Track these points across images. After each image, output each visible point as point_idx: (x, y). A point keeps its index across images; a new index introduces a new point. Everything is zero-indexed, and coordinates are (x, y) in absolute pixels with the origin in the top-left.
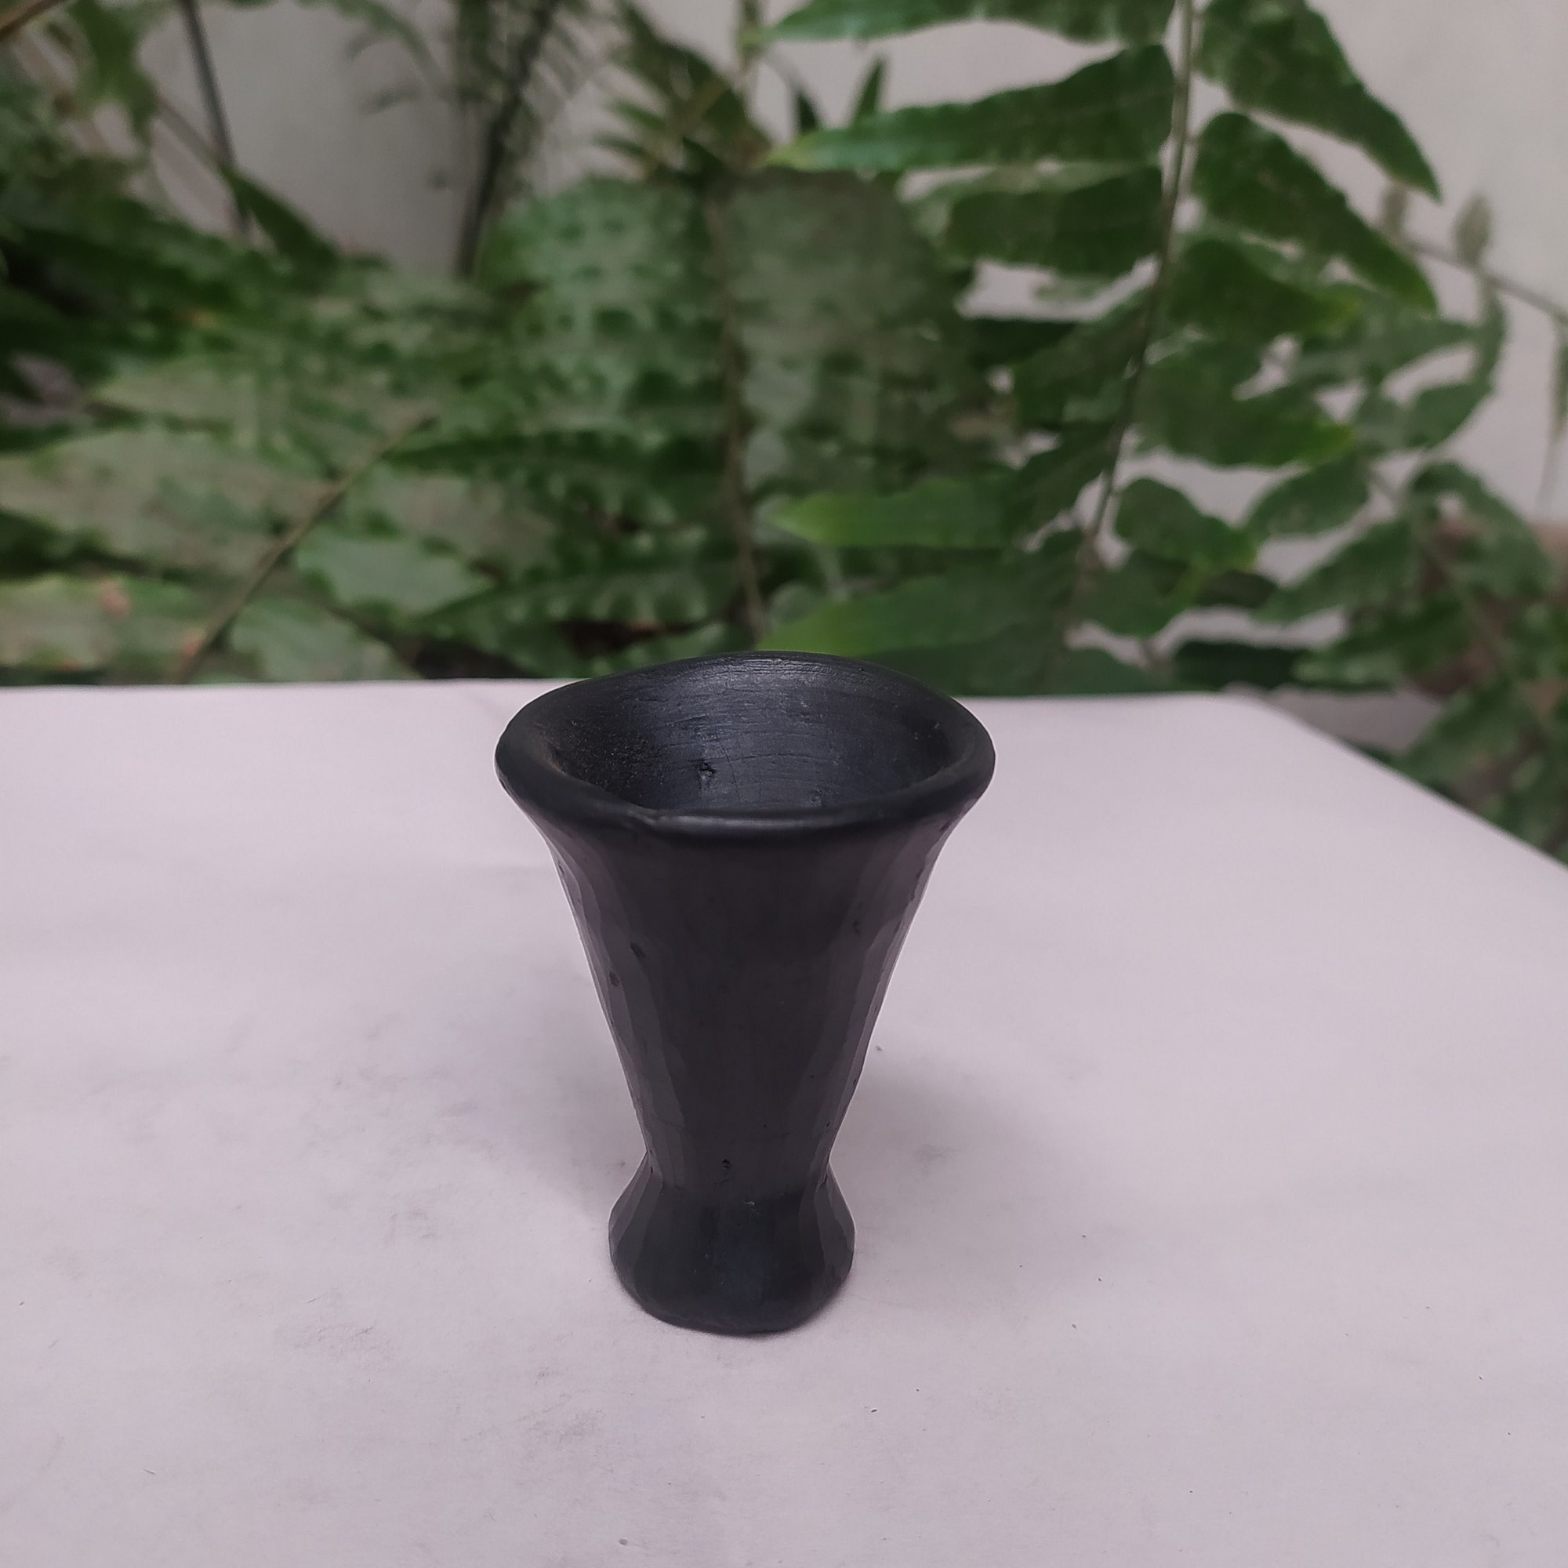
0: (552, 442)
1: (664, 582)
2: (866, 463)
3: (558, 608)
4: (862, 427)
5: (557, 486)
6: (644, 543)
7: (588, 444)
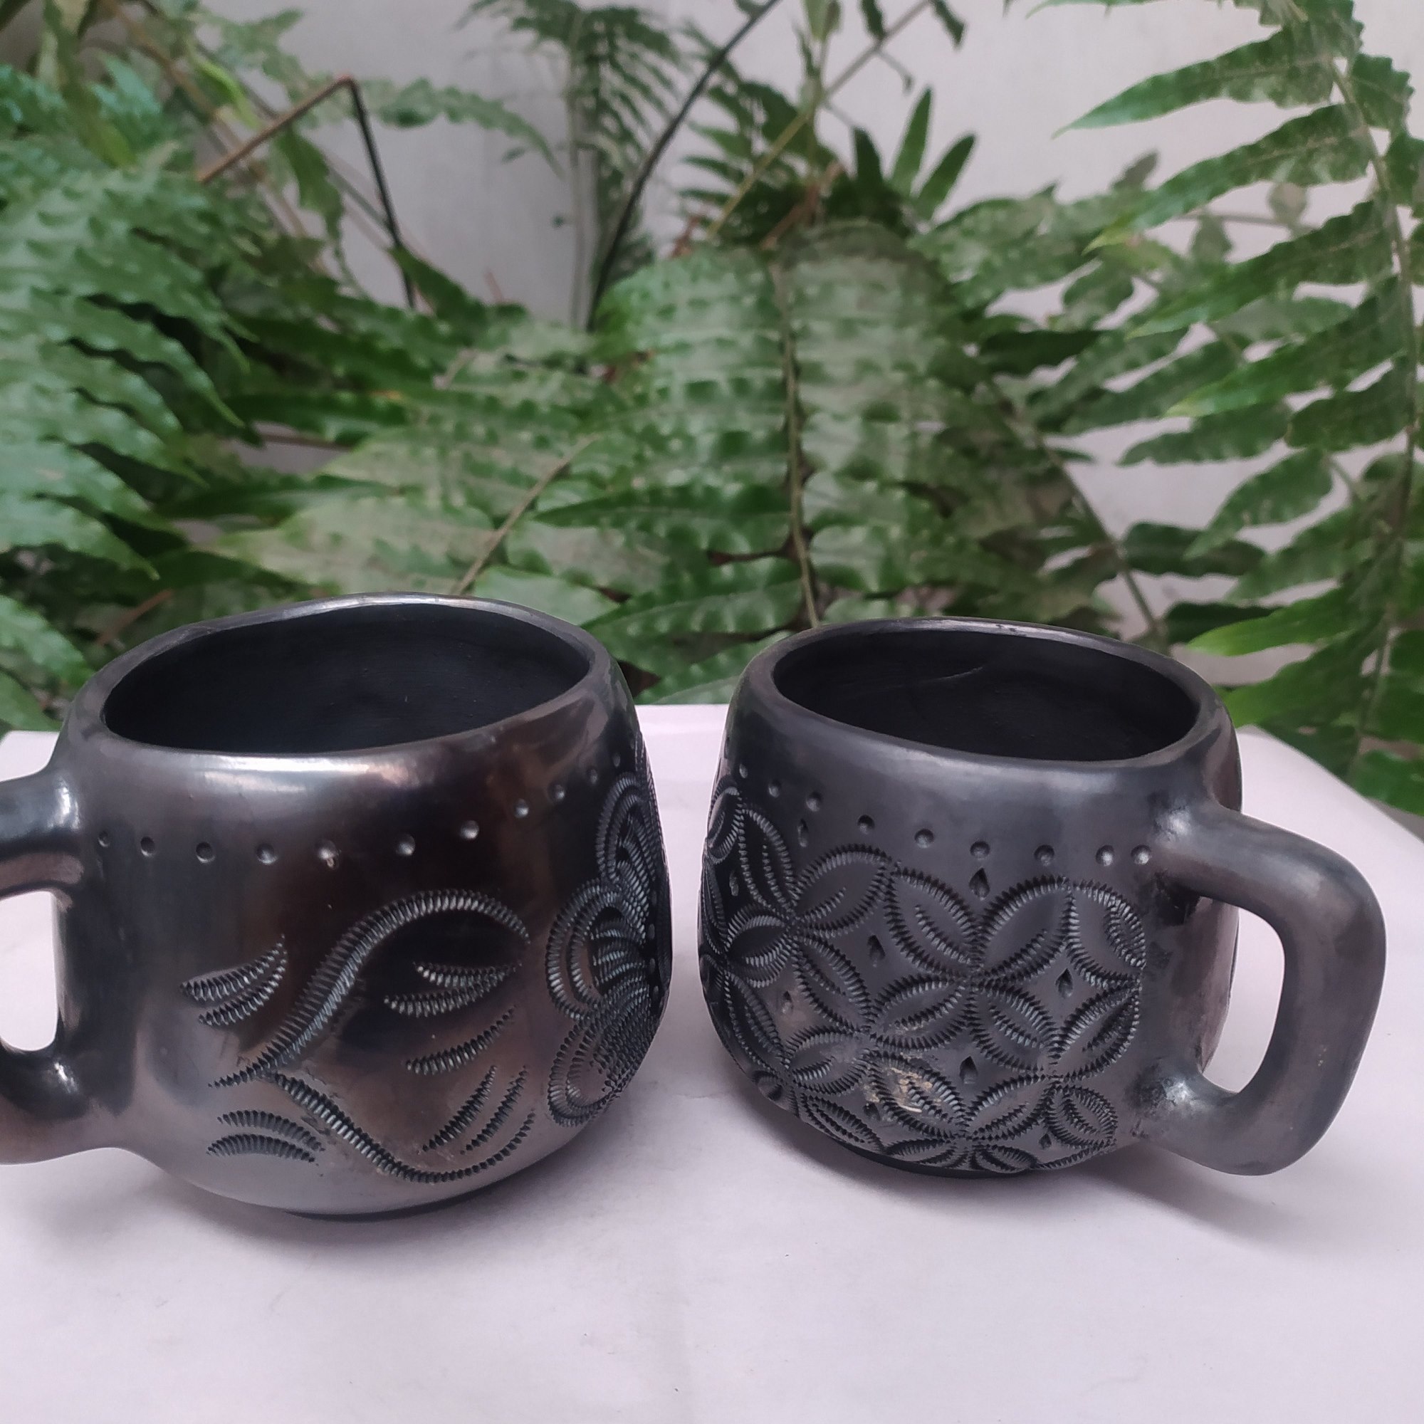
0: (656, 495)
1: (741, 602)
2: (900, 494)
3: (663, 626)
4: (897, 467)
5: (661, 530)
6: (727, 571)
7: (684, 496)
